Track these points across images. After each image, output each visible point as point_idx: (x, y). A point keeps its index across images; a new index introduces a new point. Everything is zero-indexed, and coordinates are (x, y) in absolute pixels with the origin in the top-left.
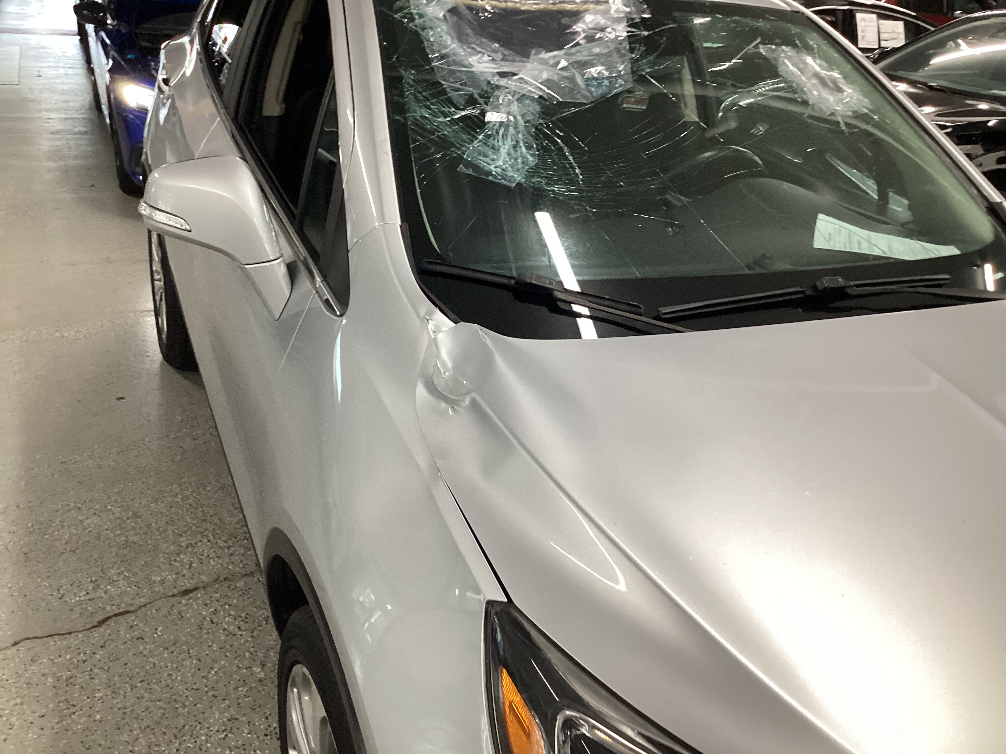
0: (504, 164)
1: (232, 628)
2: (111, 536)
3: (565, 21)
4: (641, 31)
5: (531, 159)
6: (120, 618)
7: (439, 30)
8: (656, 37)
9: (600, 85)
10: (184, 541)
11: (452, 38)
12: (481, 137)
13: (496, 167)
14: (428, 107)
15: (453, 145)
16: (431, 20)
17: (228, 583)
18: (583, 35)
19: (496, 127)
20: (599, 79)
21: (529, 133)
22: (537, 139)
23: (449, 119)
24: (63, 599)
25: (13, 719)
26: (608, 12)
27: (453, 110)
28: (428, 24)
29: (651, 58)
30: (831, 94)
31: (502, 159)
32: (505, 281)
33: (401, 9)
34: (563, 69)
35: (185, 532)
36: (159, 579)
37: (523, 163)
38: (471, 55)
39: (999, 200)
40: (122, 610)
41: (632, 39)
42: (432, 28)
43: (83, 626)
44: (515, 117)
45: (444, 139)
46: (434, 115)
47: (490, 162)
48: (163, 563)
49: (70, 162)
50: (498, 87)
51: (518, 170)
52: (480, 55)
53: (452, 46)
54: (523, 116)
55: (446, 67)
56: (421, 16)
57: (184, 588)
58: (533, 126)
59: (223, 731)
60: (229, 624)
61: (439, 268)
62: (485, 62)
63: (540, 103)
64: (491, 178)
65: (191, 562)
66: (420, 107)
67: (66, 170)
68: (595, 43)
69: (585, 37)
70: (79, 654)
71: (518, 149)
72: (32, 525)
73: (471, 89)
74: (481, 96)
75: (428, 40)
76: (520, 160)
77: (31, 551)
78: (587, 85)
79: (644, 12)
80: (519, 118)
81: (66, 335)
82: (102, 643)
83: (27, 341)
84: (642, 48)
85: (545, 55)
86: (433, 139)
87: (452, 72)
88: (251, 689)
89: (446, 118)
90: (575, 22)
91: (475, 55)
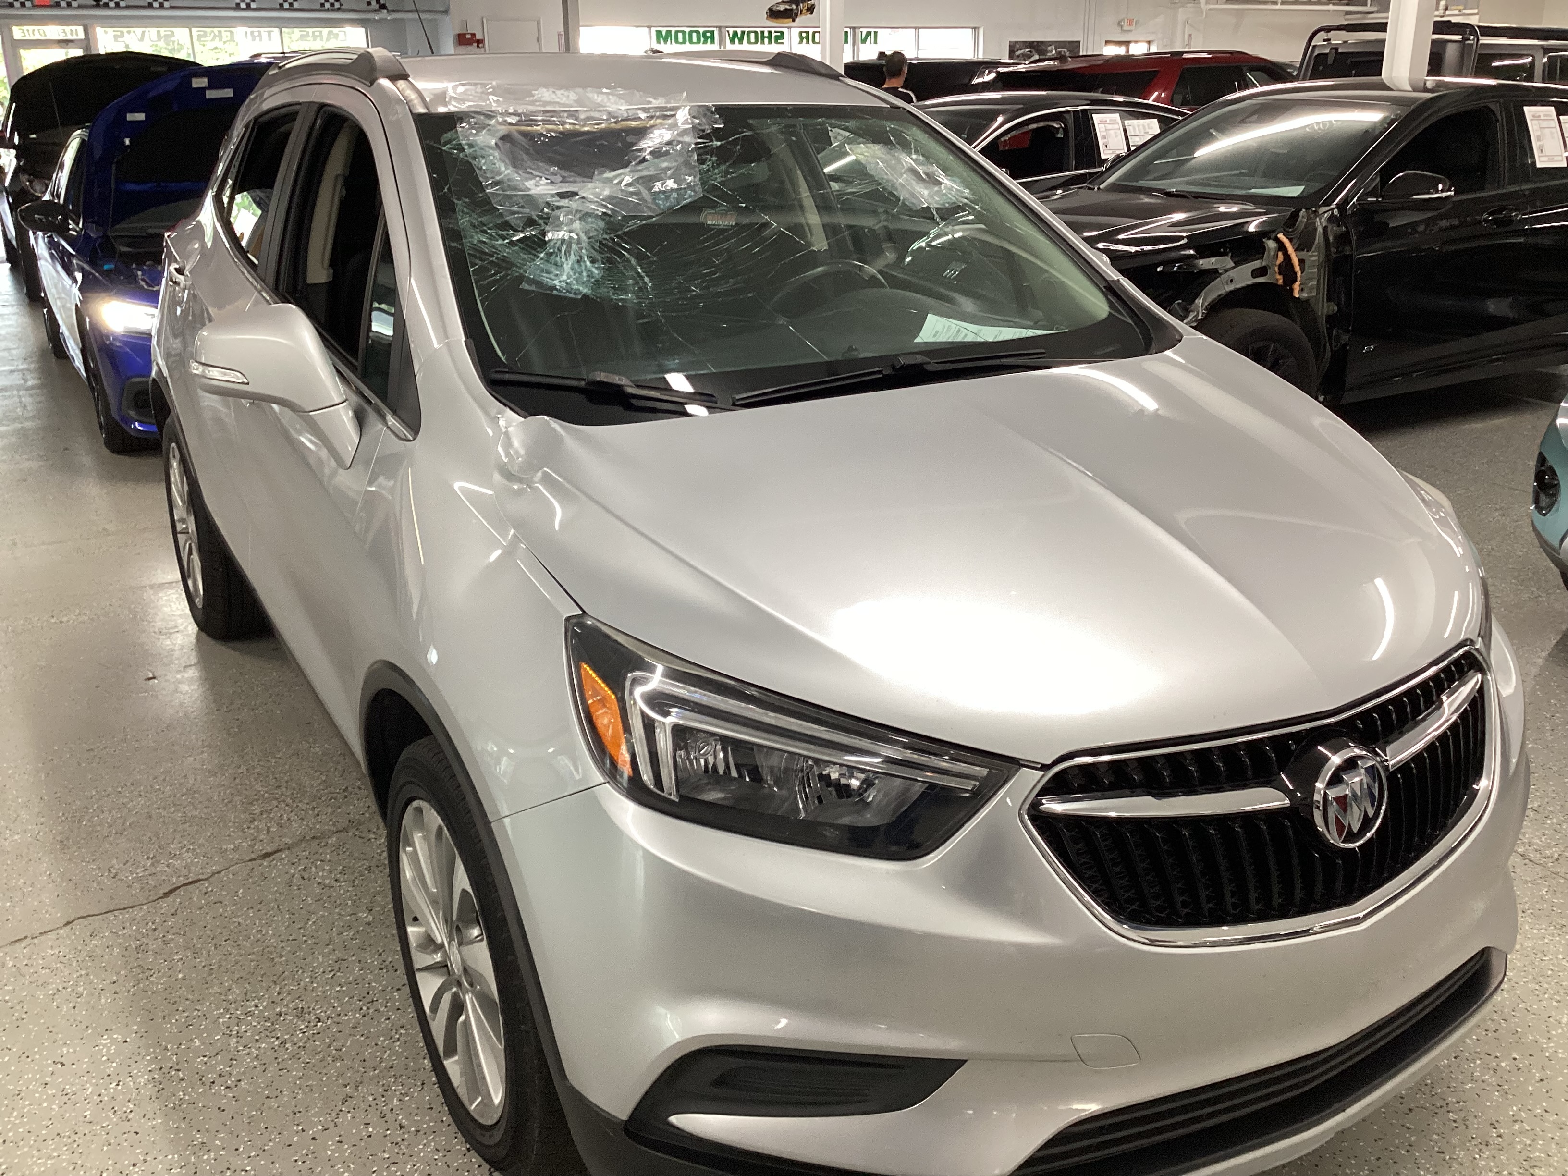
0: (568, 278)
1: (328, 881)
2: (164, 813)
3: (630, 139)
4: (712, 141)
5: (595, 271)
6: (189, 887)
7: (491, 157)
8: (729, 147)
9: (667, 197)
10: (256, 808)
11: (506, 165)
12: (542, 255)
13: (560, 282)
14: (485, 232)
15: (513, 265)
16: (482, 149)
17: (317, 841)
18: (648, 151)
19: (557, 245)
20: (666, 193)
21: (593, 248)
22: (601, 253)
23: (507, 241)
24: (118, 877)
25: (81, 989)
26: (675, 126)
27: (511, 232)
28: (479, 153)
29: (723, 167)
30: (926, 188)
31: (565, 274)
32: (574, 383)
33: (449, 142)
34: (628, 185)
35: (257, 800)
36: (232, 847)
37: (588, 276)
38: (527, 179)
39: (1116, 278)
40: (190, 880)
41: (701, 151)
42: (483, 157)
43: (148, 899)
44: (577, 234)
45: (505, 259)
46: (491, 238)
47: (553, 277)
48: (233, 831)
49: (28, 424)
50: (558, 208)
51: (583, 283)
52: (538, 179)
53: (506, 172)
54: (585, 233)
55: (500, 192)
56: (471, 146)
57: (264, 852)
58: (597, 241)
59: (331, 971)
60: (323, 877)
61: (507, 377)
62: (542, 185)
63: (603, 220)
64: (555, 292)
65: (269, 828)
66: (477, 233)
67: (23, 434)
68: (662, 158)
69: (651, 153)
70: (147, 924)
71: (582, 264)
72: (63, 814)
73: (528, 211)
74: (540, 217)
75: (481, 169)
76: (585, 274)
77: (68, 839)
78: (654, 199)
79: (716, 123)
80: (582, 235)
81: (65, 619)
82: (173, 911)
83: (14, 632)
84: (714, 159)
85: (609, 175)
86: (492, 261)
87: (509, 197)
88: (358, 932)
89: (504, 240)
90: (640, 140)
91: (531, 179)
